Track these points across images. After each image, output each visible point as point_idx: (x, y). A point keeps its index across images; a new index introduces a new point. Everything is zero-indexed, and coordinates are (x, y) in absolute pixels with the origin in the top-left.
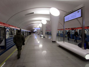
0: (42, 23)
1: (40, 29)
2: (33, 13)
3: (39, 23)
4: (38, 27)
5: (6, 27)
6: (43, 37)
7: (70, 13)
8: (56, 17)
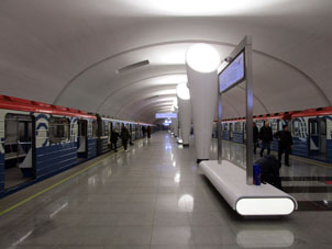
0: (176, 95)
2: (147, 62)
5: (36, 115)
6: (181, 146)
8: (206, 75)
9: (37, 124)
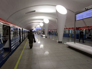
1: (41, 28)
3: (40, 22)
4: (38, 26)
6: (45, 37)
7: (85, 10)
9: (11, 30)
